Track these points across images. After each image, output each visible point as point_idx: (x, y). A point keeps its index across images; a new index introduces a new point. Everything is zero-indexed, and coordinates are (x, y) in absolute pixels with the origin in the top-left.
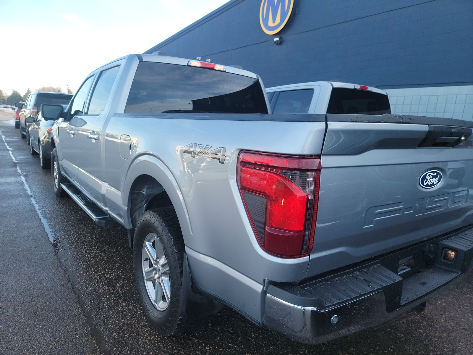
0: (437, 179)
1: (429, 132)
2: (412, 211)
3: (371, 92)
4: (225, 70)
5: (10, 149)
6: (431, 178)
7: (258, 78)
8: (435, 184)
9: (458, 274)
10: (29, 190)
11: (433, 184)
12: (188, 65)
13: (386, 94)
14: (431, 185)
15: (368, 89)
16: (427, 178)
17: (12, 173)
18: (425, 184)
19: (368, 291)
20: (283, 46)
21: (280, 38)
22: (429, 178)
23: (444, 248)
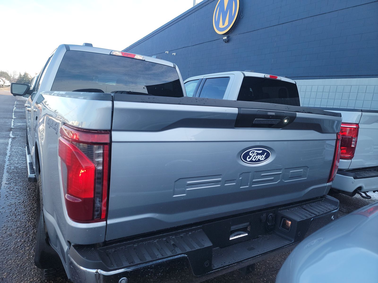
0: (264, 156)
1: (239, 115)
2: (235, 184)
3: (280, 81)
4: (144, 59)
5: (14, 117)
6: (255, 155)
7: (175, 67)
8: (262, 161)
9: (292, 241)
10: (9, 149)
11: (259, 160)
12: (110, 55)
13: (295, 83)
14: (256, 161)
15: (277, 79)
16: (250, 154)
17: (4, 136)
18: (248, 160)
19: (167, 255)
20: (230, 44)
21: (228, 37)
22: (253, 155)
23: (283, 217)
